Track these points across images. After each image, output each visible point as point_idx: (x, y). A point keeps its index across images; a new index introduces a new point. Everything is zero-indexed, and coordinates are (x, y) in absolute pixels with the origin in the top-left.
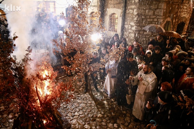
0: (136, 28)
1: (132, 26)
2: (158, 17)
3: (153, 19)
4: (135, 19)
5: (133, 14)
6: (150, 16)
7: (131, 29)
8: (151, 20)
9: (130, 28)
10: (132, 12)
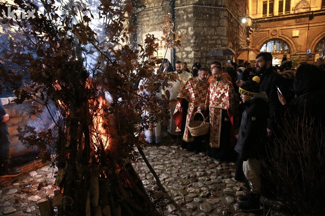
0: (194, 54)
1: (188, 53)
2: (221, 37)
3: (216, 40)
4: (192, 41)
5: (187, 34)
6: (211, 36)
7: (187, 57)
8: (214, 42)
9: (185, 56)
10: (185, 32)
